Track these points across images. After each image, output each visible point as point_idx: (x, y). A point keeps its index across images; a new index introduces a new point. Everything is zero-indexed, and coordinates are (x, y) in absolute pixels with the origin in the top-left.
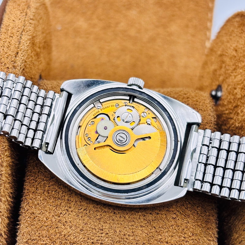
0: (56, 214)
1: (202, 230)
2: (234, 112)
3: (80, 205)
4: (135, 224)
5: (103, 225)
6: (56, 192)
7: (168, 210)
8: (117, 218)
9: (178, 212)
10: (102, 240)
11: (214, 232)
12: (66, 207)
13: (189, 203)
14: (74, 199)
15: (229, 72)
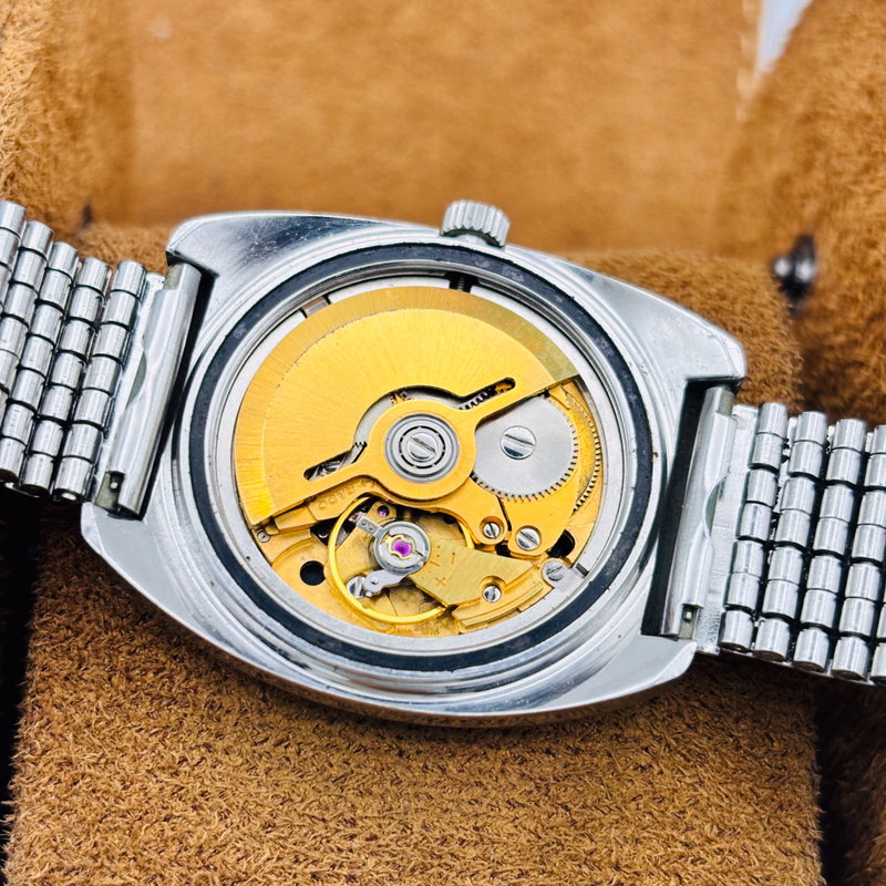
0: (162, 764)
1: (756, 811)
2: (871, 337)
3: (260, 725)
4: (485, 797)
5: (358, 801)
6: (161, 674)
7: (618, 736)
8: (411, 775)
9: (659, 742)
10: (352, 865)
11: (805, 819)
12: (204, 734)
13: (703, 705)
14: (236, 699)
15: (845, 179)
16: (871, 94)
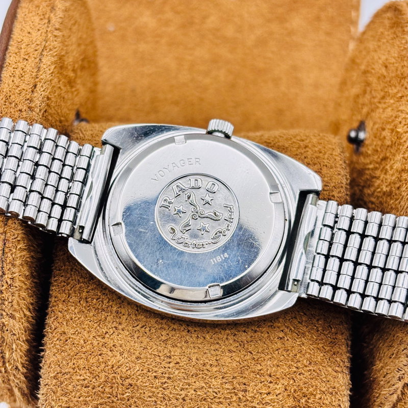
0: (99, 334)
1: (324, 355)
2: (382, 167)
3: (136, 320)
4: (220, 348)
5: (172, 349)
6: (99, 300)
7: (272, 326)
8: (192, 339)
9: (287, 328)
10: (169, 373)
11: (343, 358)
12: (114, 323)
13: (305, 314)
14: (127, 310)
16: (386, 67)
